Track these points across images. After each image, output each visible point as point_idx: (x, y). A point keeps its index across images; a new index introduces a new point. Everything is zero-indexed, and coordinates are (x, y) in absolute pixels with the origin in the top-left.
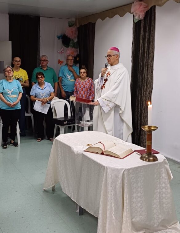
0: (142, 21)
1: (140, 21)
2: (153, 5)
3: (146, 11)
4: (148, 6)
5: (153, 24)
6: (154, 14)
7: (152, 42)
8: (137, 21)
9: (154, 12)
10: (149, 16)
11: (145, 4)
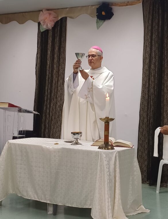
0: (49, 31)
1: (47, 31)
2: (63, 16)
3: (56, 21)
4: (58, 17)
5: (65, 35)
6: (65, 25)
7: (63, 53)
8: (43, 30)
9: (65, 23)
10: (59, 27)
11: (54, 14)
